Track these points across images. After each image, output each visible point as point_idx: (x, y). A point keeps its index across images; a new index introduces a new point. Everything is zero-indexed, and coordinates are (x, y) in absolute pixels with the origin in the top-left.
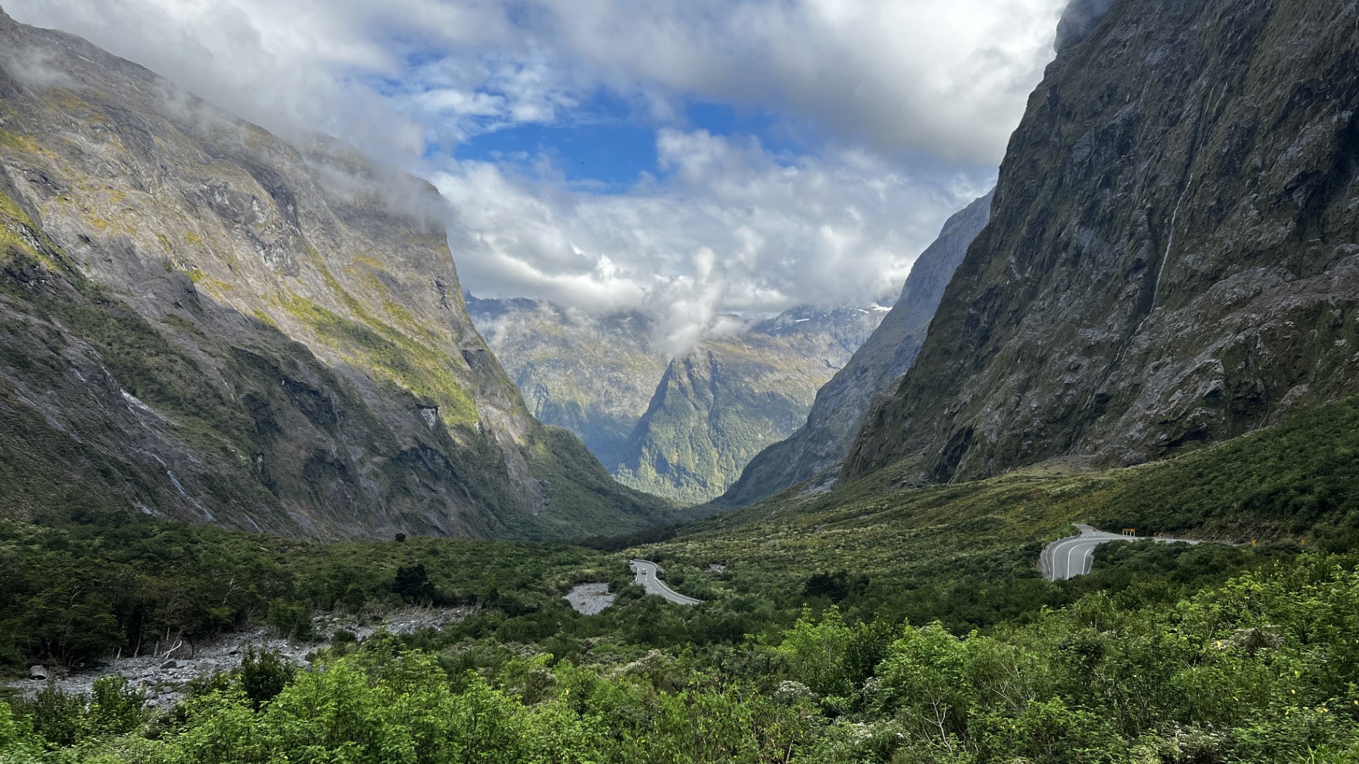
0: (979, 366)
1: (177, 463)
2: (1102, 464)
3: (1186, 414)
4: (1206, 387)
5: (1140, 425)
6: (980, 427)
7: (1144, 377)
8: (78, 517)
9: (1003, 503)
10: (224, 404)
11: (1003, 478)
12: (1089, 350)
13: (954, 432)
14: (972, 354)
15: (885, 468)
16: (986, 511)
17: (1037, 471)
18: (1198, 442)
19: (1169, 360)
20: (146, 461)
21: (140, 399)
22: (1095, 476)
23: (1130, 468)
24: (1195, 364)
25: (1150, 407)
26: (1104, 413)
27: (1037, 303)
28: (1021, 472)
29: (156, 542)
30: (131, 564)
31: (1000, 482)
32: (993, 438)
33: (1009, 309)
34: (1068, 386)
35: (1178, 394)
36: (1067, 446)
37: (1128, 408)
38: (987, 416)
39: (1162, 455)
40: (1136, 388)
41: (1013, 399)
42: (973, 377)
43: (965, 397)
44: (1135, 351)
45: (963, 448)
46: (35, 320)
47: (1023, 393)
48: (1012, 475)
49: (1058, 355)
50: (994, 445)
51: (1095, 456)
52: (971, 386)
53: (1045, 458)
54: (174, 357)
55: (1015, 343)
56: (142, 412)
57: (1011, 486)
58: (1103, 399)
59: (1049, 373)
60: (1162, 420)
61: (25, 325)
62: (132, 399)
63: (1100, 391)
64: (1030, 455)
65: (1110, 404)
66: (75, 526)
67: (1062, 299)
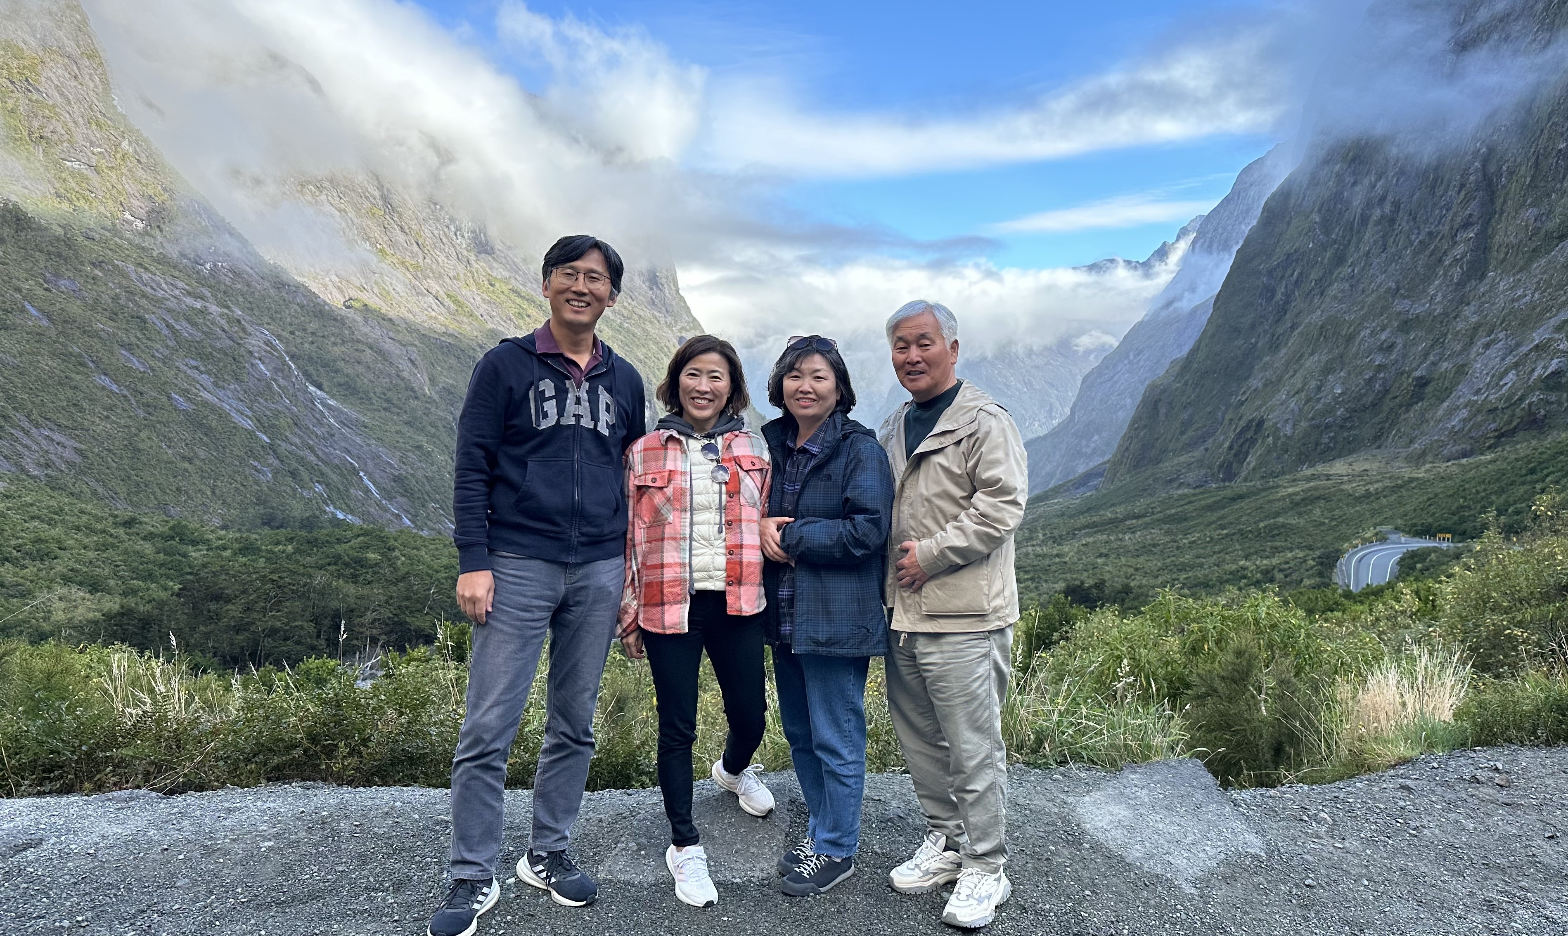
0: (1274, 346)
1: (370, 463)
2: (1418, 459)
3: (1521, 399)
4: (1545, 368)
5: (1464, 413)
6: (1272, 418)
7: (1472, 356)
8: (268, 521)
9: (1297, 504)
10: (417, 398)
11: (1299, 475)
12: (1406, 326)
13: (1242, 423)
14: (1265, 331)
15: (1161, 465)
16: (1277, 514)
17: (1339, 467)
18: (1535, 433)
19: (1502, 335)
20: (337, 461)
21: (327, 393)
22: (1407, 472)
23: (1449, 464)
24: (1533, 340)
25: (1478, 392)
26: (1422, 399)
27: (1346, 270)
28: (1320, 468)
29: (352, 548)
30: (326, 570)
31: (1295, 480)
32: (1288, 430)
33: (1312, 276)
34: (1381, 368)
35: (1511, 375)
36: (1377, 438)
37: (1451, 393)
38: (1282, 404)
39: (1489, 447)
40: (1461, 370)
41: (1313, 384)
42: (1267, 359)
43: (1255, 382)
44: (1460, 326)
45: (1253, 441)
46: (214, 309)
47: (1326, 376)
48: (1309, 472)
49: (1368, 331)
50: (1289, 438)
51: (1410, 449)
52: (1264, 369)
53: (1351, 452)
54: (361, 347)
55: (1316, 318)
56: (329, 408)
57: (1308, 486)
58: (1423, 383)
59: (1358, 354)
60: (1490, 407)
61: (203, 312)
62: (319, 392)
63: (1417, 374)
64: (1332, 449)
65: (1429, 389)
66: (266, 530)
67: (1375, 264)
